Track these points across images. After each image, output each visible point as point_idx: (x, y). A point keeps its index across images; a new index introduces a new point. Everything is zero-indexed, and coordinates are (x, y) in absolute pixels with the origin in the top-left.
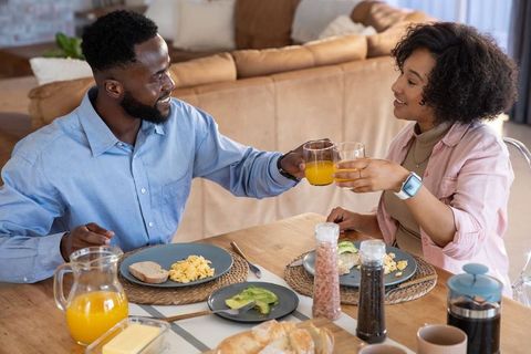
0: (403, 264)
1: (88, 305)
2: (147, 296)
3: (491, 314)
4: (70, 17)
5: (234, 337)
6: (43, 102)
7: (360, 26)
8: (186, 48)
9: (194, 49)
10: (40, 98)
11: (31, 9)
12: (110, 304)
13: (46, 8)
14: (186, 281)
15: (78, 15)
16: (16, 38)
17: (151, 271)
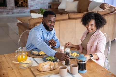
0: (78, 55)
1: (21, 56)
2: (34, 56)
3: (84, 63)
4: (47, 4)
5: (41, 63)
6: (30, 22)
7: (101, 8)
8: (67, 11)
9: (69, 11)
10: (30, 21)
11: (40, 2)
12: (24, 57)
13: (43, 2)
14: (41, 54)
15: (49, 3)
16: (37, 8)
17: (35, 52)
